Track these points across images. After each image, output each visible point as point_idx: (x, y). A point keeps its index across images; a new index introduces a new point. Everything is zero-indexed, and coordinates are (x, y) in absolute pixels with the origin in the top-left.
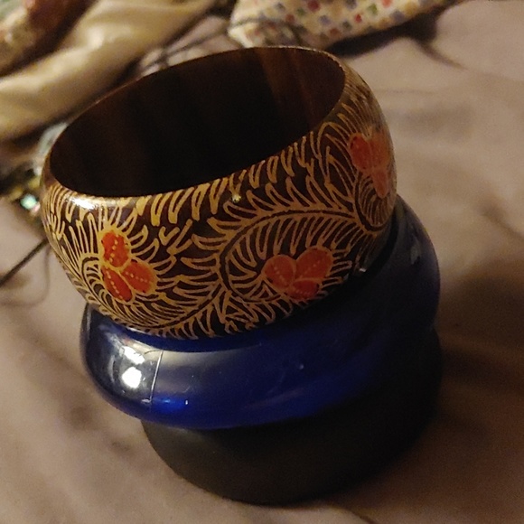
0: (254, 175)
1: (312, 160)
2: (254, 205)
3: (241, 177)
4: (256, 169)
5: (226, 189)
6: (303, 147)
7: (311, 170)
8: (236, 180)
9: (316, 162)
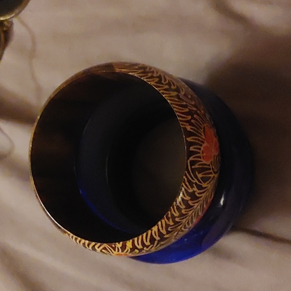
0: (174, 211)
1: (194, 185)
2: (180, 221)
3: (170, 216)
4: (173, 208)
5: (166, 224)
6: (187, 183)
7: (195, 189)
8: (168, 219)
9: (196, 184)
